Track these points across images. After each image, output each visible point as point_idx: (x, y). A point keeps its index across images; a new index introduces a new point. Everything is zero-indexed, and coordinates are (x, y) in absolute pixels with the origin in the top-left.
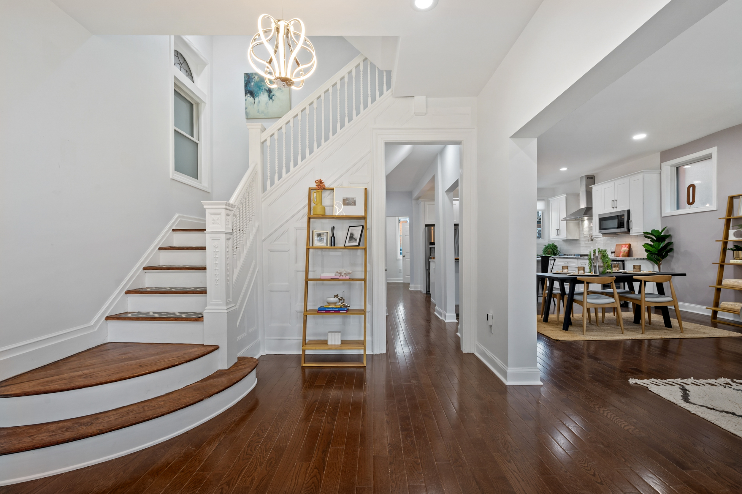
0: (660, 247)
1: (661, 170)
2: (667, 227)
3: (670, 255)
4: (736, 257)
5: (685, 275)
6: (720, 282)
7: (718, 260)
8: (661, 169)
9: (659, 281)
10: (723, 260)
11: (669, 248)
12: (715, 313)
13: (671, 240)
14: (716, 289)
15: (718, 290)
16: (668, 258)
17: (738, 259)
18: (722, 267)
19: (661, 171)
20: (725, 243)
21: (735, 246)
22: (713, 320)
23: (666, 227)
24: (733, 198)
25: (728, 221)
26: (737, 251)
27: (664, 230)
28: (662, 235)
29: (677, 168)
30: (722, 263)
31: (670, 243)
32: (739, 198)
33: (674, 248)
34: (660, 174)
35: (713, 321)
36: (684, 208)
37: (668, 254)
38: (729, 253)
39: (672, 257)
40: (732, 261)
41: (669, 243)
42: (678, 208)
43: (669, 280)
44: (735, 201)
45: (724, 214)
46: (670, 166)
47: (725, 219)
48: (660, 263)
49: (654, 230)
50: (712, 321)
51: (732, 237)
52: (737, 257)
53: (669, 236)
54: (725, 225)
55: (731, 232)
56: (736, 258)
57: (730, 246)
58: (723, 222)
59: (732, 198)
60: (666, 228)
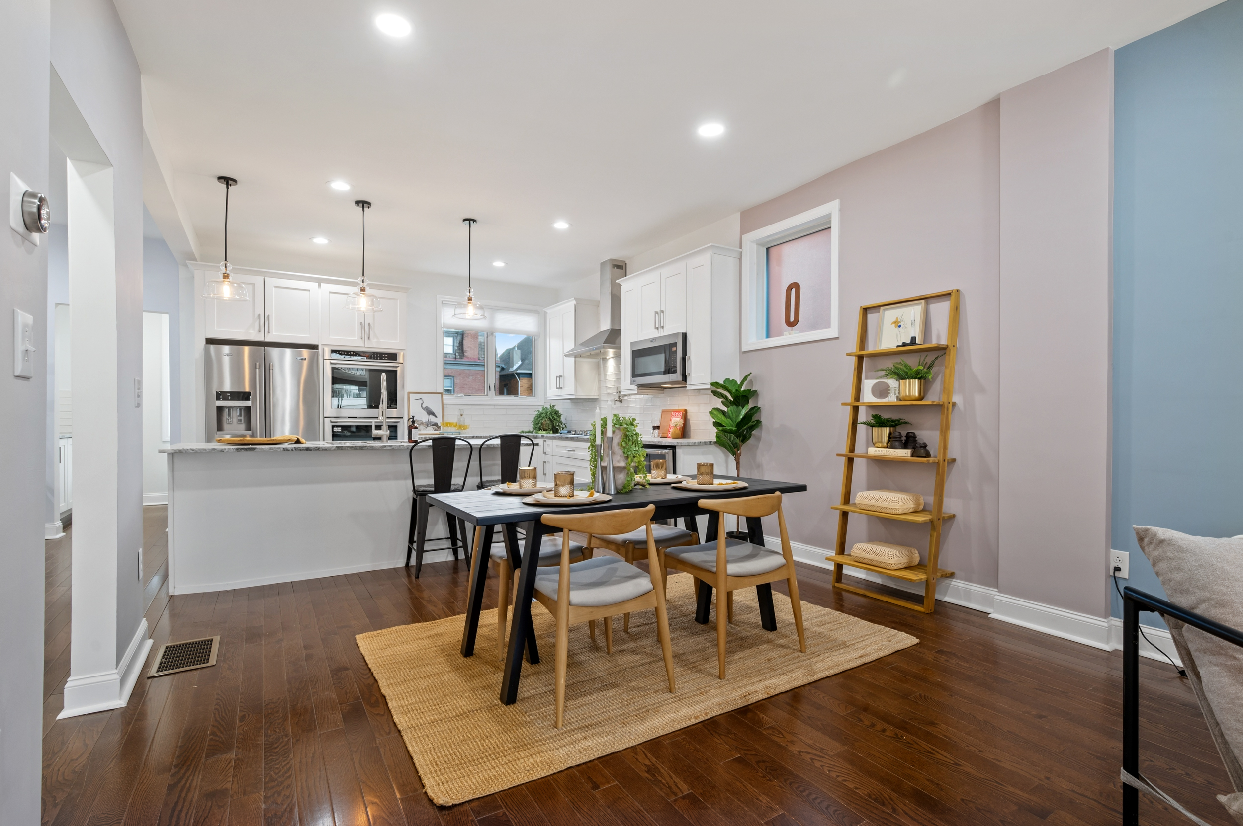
0: (741, 417)
1: (741, 250)
2: (751, 373)
3: (754, 435)
4: (877, 441)
5: (803, 488)
6: (847, 498)
7: (844, 450)
8: (741, 248)
9: (754, 514)
10: (852, 450)
11: (754, 418)
12: (839, 567)
13: (757, 402)
14: (842, 512)
15: (845, 515)
16: (751, 441)
17: (880, 445)
18: (850, 461)
19: (741, 253)
20: (856, 409)
21: (875, 417)
22: (836, 585)
23: (749, 373)
24: (868, 312)
25: (860, 358)
26: (878, 427)
27: (745, 379)
28: (744, 391)
29: (768, 249)
30: (851, 455)
31: (756, 410)
32: (879, 312)
33: (762, 420)
34: (740, 259)
35: (837, 587)
36: (780, 334)
37: (753, 432)
38: (862, 430)
39: (759, 439)
40: (873, 451)
41: (755, 410)
42: (768, 336)
44: (871, 317)
45: (853, 347)
46: (756, 243)
47: (855, 355)
48: (739, 452)
49: (729, 379)
50: (834, 586)
51: (868, 397)
52: (879, 442)
53: (755, 393)
54: (854, 370)
55: (868, 385)
56: (876, 443)
57: (863, 416)
58: (853, 360)
59: (865, 311)
60: (749, 375)
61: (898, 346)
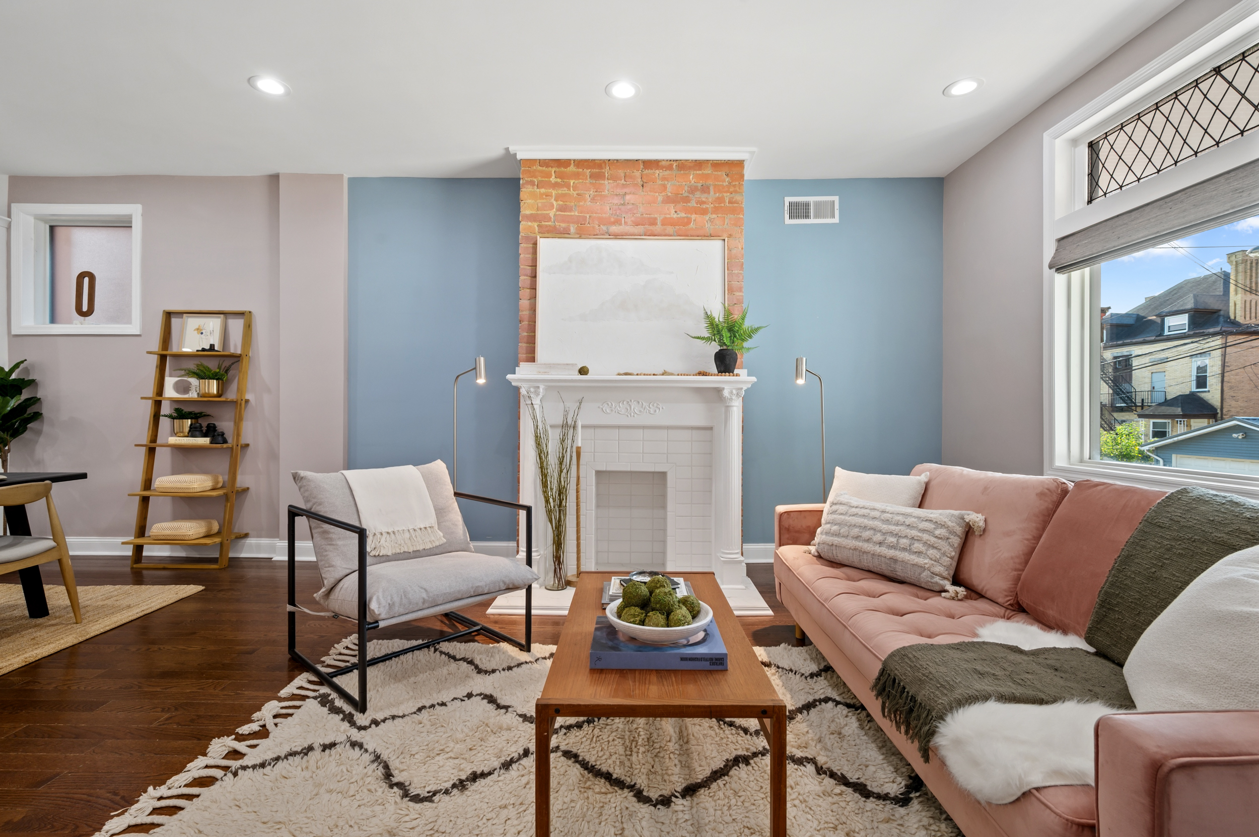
0: (9, 409)
1: (9, 219)
2: (26, 360)
3: (31, 428)
4: (178, 431)
5: (84, 476)
6: (148, 484)
7: (145, 439)
8: (9, 216)
9: (14, 501)
10: (154, 439)
11: (30, 411)
12: (139, 549)
13: (36, 392)
14: (141, 498)
15: (145, 500)
16: (26, 435)
17: (182, 435)
18: (151, 451)
19: (10, 223)
20: (158, 404)
21: (177, 410)
22: (135, 566)
23: (23, 360)
24: (172, 316)
25: (163, 358)
26: (179, 419)
27: (17, 366)
28: (15, 379)
29: (52, 228)
30: (153, 445)
31: (34, 401)
32: (182, 318)
33: (43, 412)
34: (9, 229)
35: (136, 568)
36: (69, 322)
37: (28, 426)
38: (165, 423)
39: (39, 433)
40: (173, 440)
41: (32, 401)
42: (53, 320)
43: (46, 494)
44: (175, 321)
45: (155, 344)
46: (35, 218)
47: (158, 354)
48: (7, 448)
50: (132, 568)
51: (170, 392)
52: (180, 432)
53: (32, 383)
54: (157, 367)
55: (170, 382)
56: (177, 433)
57: (166, 409)
58: (154, 360)
59: (169, 315)
60: (22, 362)
61: (197, 351)
